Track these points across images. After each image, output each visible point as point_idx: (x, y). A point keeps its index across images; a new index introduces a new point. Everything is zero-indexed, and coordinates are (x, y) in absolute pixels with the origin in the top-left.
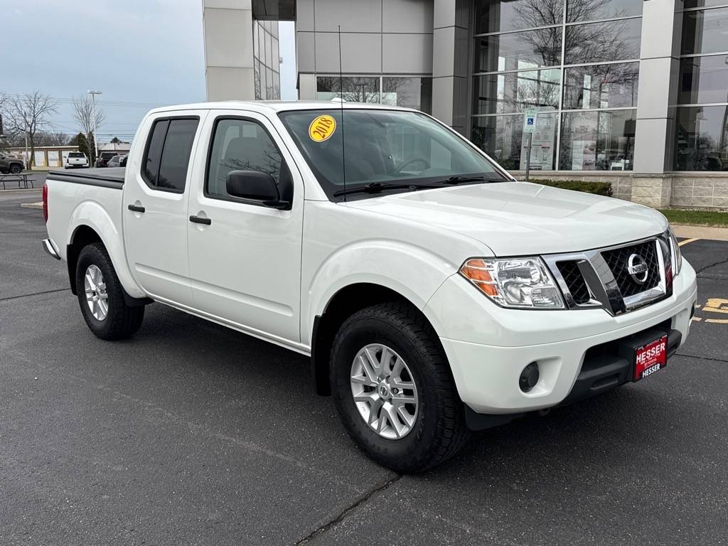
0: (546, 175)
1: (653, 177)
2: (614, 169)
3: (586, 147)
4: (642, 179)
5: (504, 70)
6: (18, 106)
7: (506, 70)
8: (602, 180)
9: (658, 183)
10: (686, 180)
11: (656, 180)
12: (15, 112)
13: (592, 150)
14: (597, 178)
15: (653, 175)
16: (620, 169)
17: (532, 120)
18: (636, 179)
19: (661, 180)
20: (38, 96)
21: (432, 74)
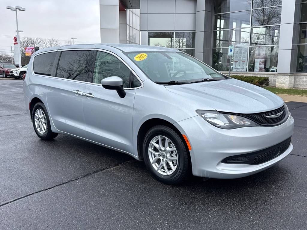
0: (243, 74)
1: (285, 75)
2: (272, 71)
3: (260, 62)
4: (281, 76)
5: (235, 28)
6: (46, 44)
7: (236, 27)
8: (266, 76)
9: (287, 78)
10: (301, 76)
11: (287, 76)
12: (44, 46)
13: (263, 63)
14: (264, 75)
15: (285, 74)
16: (274, 71)
17: (232, 50)
18: (278, 76)
19: (289, 76)
20: (53, 40)
21: (195, 31)
